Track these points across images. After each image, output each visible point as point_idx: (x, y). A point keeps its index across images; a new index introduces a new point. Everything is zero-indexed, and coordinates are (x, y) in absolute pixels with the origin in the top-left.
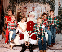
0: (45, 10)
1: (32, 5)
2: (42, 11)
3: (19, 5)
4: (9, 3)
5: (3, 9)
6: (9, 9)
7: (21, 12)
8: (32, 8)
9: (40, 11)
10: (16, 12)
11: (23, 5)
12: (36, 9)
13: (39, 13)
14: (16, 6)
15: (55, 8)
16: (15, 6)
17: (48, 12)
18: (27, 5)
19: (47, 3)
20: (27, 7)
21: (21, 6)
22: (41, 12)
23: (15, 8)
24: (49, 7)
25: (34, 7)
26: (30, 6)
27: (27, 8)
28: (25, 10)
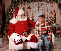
1: (36, 5)
3: (22, 4)
4: (11, 3)
5: (5, 10)
6: (11, 9)
9: (46, 10)
11: (27, 5)
12: (41, 8)
14: (19, 6)
16: (17, 6)
17: (55, 11)
18: (31, 4)
19: (54, 1)
20: (31, 7)
21: (24, 6)
22: (46, 12)
24: (56, 6)
25: (38, 7)
26: (35, 5)
27: (31, 8)
28: (29, 10)
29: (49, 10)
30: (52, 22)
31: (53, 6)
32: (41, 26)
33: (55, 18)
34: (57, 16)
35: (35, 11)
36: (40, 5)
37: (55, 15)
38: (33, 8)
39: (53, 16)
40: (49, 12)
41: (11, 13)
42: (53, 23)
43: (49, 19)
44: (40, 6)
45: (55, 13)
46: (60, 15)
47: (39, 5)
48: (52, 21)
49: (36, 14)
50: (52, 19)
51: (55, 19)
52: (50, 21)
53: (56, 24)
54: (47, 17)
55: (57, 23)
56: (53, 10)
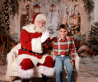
0: (73, 11)
1: (49, 1)
2: (67, 13)
6: (5, 7)
7: (28, 14)
8: (49, 6)
9: (65, 12)
10: (18, 13)
11: (33, 1)
12: (57, 8)
13: (63, 15)
14: (19, 2)
15: (93, 7)
16: (17, 2)
17: (79, 14)
20: (40, 5)
21: (29, 3)
22: (65, 15)
23: (18, 5)
25: (53, 6)
26: (47, 2)
27: (39, 7)
29: (70, 12)
30: (73, 32)
31: (76, 5)
32: (61, 41)
33: (79, 25)
34: (82, 23)
35: (46, 11)
36: (56, 3)
37: (79, 20)
38: (43, 6)
39: (75, 22)
40: (70, 14)
41: (5, 13)
42: (75, 33)
43: (70, 26)
44: (56, 5)
45: (79, 18)
46: (87, 21)
47: (54, 3)
48: (74, 30)
49: (48, 17)
50: (74, 27)
51: (79, 27)
52: (71, 30)
53: (80, 36)
54: (67, 24)
55: (82, 34)
56: (76, 11)
